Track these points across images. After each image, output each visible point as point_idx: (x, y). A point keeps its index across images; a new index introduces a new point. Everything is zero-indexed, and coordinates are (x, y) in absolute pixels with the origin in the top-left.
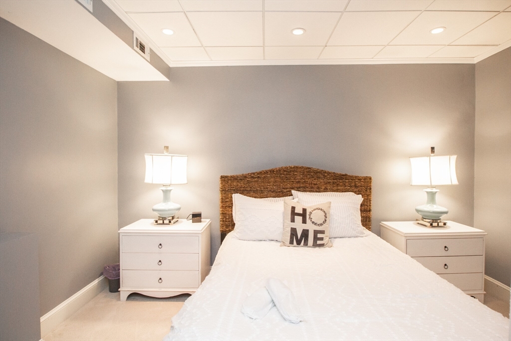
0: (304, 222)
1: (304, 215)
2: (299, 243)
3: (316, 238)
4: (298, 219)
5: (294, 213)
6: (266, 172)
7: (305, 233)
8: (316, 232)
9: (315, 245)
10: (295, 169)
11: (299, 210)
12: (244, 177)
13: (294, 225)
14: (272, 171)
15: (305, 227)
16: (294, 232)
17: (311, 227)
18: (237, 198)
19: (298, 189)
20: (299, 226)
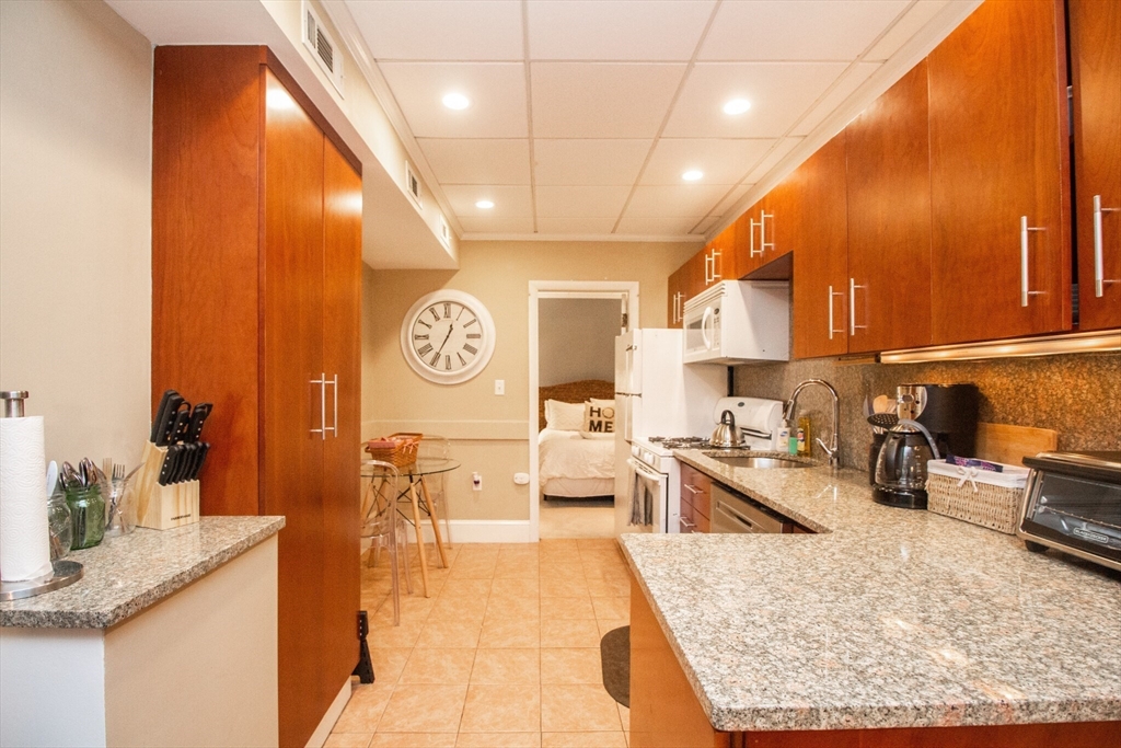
0: (599, 415)
1: (599, 412)
2: (595, 430)
3: (607, 427)
4: (595, 414)
5: (592, 411)
6: (570, 384)
7: (600, 423)
8: (607, 423)
9: (606, 431)
10: (593, 382)
11: (595, 409)
12: (554, 387)
13: (592, 418)
14: (575, 383)
15: (600, 419)
16: (592, 423)
17: (604, 420)
18: (550, 404)
19: (595, 397)
20: (596, 419)
